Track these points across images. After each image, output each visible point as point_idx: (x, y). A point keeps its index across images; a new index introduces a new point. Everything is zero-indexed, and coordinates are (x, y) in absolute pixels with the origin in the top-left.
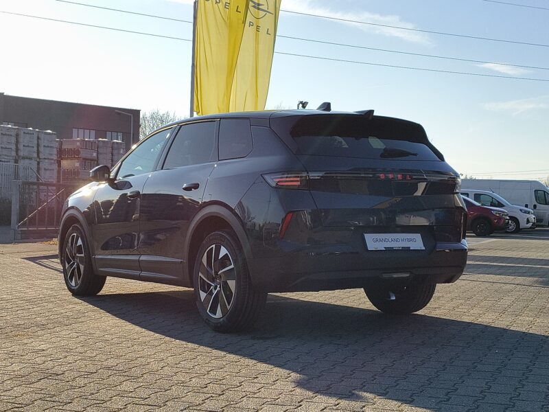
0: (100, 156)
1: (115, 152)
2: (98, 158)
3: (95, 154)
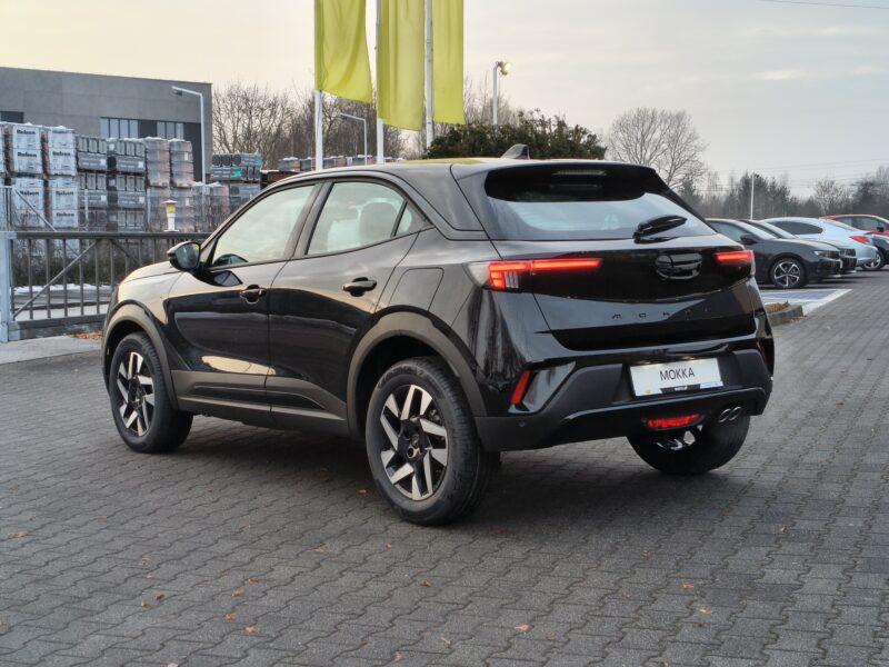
0: (150, 167)
1: (175, 160)
2: (147, 170)
3: (141, 165)
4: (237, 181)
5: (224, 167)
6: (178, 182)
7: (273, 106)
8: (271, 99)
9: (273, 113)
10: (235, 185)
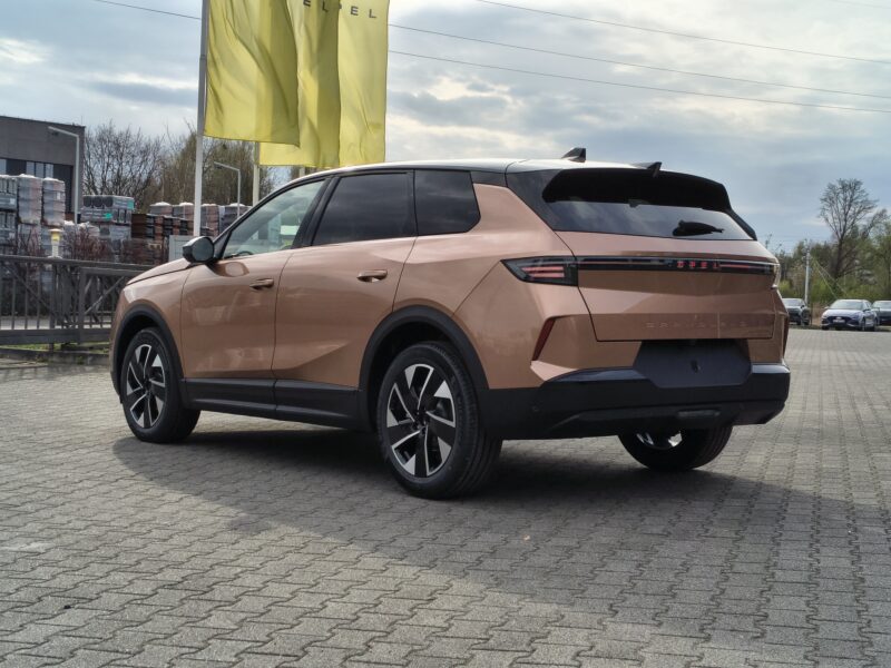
0: (21, 204)
1: (47, 198)
2: (18, 207)
3: (13, 202)
4: (109, 223)
5: (96, 209)
6: (50, 220)
7: (145, 153)
8: (143, 145)
9: (144, 161)
10: (105, 226)
